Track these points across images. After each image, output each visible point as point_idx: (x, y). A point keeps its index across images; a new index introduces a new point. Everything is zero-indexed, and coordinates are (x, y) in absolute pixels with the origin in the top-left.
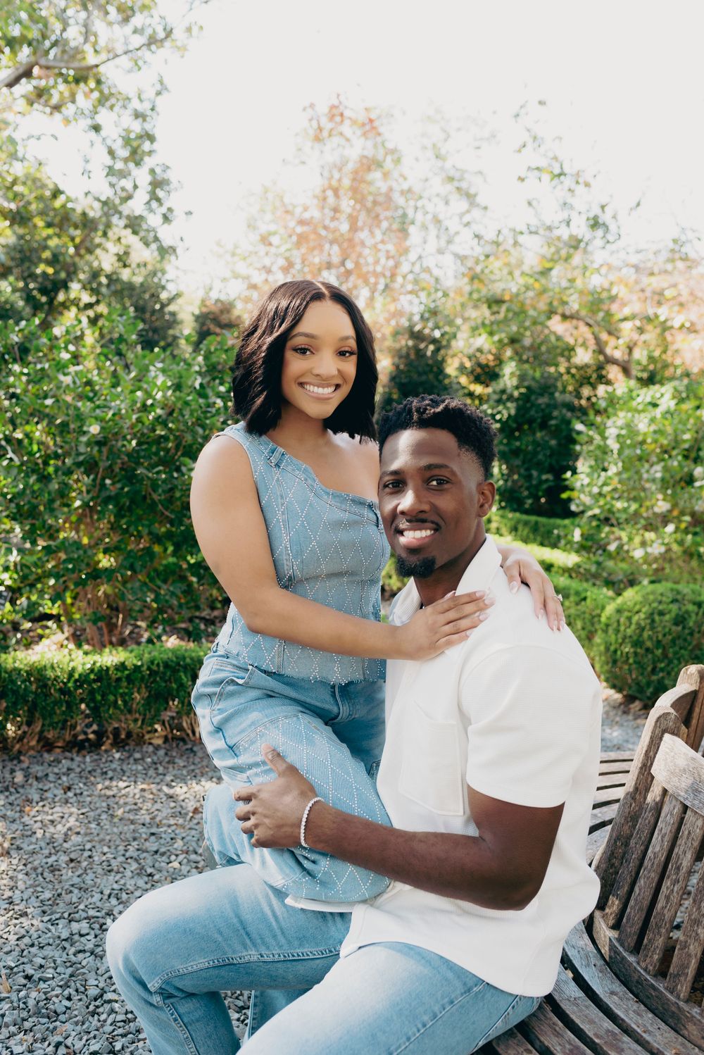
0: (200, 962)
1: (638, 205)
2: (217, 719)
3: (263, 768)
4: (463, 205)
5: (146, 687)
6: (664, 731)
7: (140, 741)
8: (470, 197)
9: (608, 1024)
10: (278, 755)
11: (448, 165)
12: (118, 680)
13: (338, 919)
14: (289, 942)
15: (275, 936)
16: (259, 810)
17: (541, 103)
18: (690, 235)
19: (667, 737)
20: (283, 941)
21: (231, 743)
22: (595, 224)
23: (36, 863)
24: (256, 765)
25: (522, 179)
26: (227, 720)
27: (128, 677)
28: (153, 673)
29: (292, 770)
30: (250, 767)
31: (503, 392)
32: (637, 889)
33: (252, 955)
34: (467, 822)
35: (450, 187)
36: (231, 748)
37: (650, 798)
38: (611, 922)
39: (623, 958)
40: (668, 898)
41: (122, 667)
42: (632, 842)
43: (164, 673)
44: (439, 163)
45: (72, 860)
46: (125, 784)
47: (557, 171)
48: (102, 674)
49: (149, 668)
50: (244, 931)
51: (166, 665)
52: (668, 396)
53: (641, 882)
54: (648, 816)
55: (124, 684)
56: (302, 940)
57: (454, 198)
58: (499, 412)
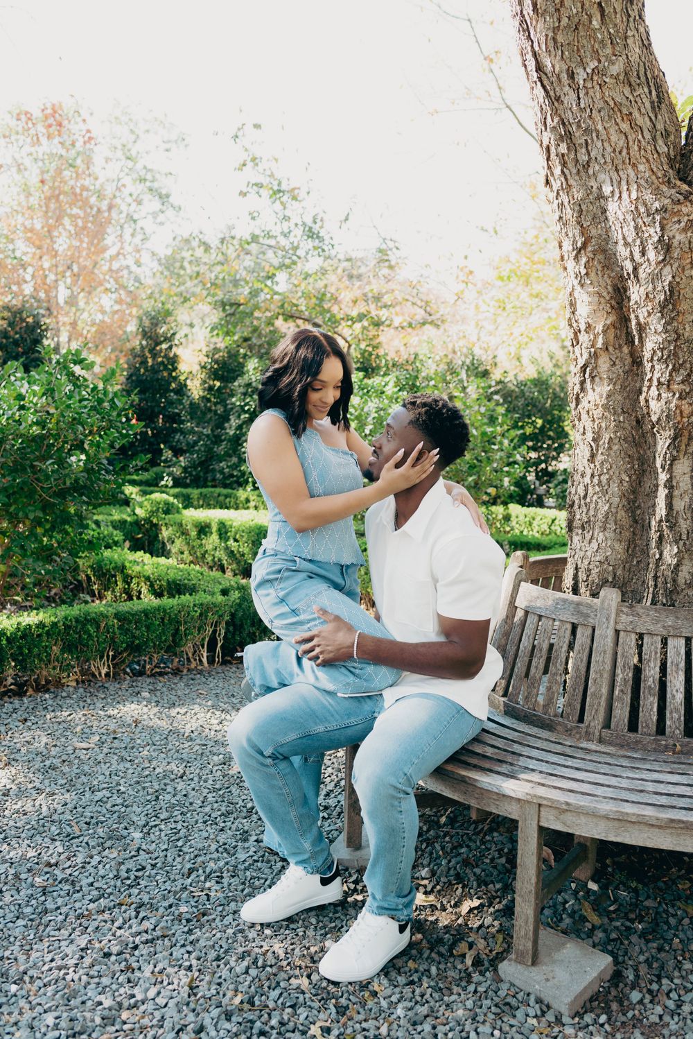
0: (292, 736)
1: (347, 219)
2: (281, 594)
3: (318, 622)
4: (156, 205)
5: (62, 640)
6: (520, 581)
7: (59, 684)
8: (164, 198)
9: (517, 734)
10: (325, 612)
11: (139, 166)
12: (39, 636)
13: (367, 700)
14: (342, 718)
15: (332, 716)
16: (323, 643)
17: (257, 126)
18: (391, 245)
19: (523, 584)
20: (338, 717)
21: (294, 608)
22: (311, 234)
23: (36, 767)
24: (314, 619)
25: (243, 194)
26: (288, 594)
27: (48, 633)
28: (67, 627)
29: (337, 619)
30: (309, 621)
31: (249, 385)
32: (516, 670)
33: (320, 728)
34: (438, 634)
35: (141, 187)
36: (293, 611)
37: (516, 619)
38: (501, 694)
39: (514, 707)
40: (537, 667)
41: (41, 625)
42: (508, 647)
43: (76, 627)
44: (130, 164)
45: (64, 761)
46: (68, 713)
47: (276, 188)
48: (25, 634)
49: (64, 624)
50: (314, 716)
51: (77, 620)
52: (391, 384)
53: (518, 665)
54: (517, 630)
55: (45, 638)
56: (349, 715)
57: (146, 197)
58: (247, 404)
